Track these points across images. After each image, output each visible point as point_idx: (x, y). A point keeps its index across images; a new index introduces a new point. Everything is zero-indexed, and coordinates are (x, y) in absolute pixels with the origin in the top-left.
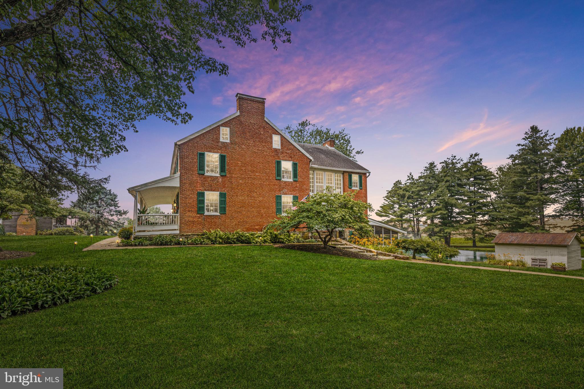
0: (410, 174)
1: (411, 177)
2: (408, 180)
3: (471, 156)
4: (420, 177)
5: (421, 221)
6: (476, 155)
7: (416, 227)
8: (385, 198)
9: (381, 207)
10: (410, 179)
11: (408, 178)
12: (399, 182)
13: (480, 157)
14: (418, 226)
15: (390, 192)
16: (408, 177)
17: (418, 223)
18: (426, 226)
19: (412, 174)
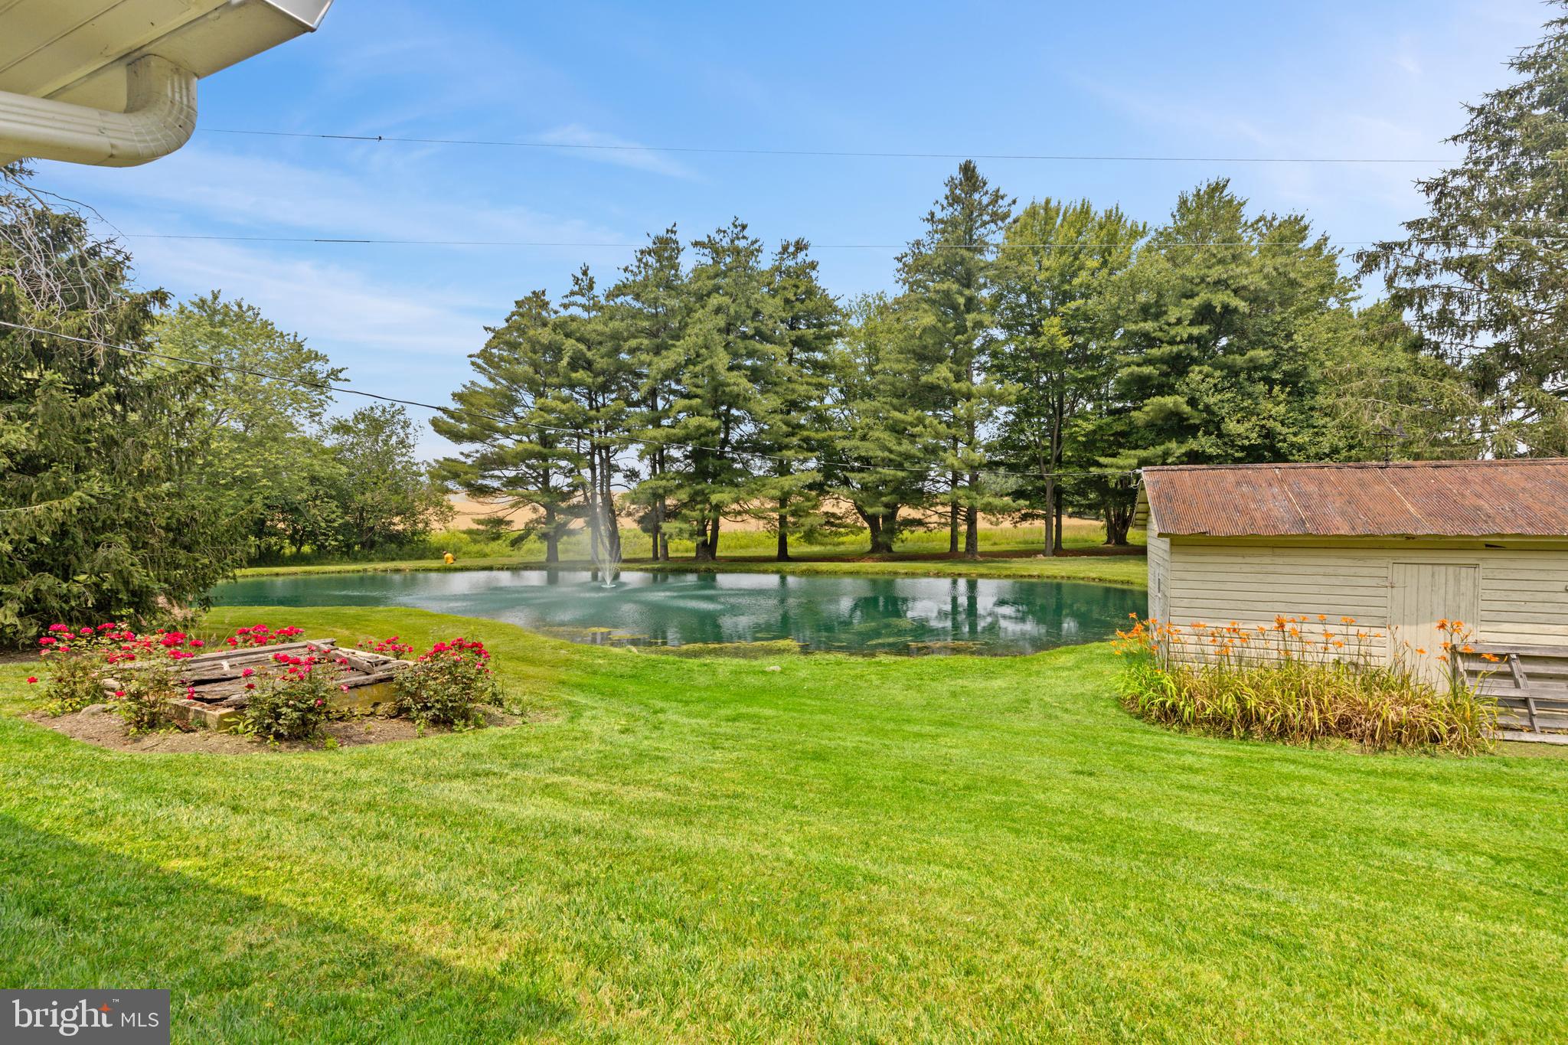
0: (585, 273)
1: (584, 283)
2: (573, 293)
3: (785, 249)
4: (620, 290)
5: (617, 469)
6: (800, 246)
7: (598, 490)
8: (480, 361)
9: (458, 397)
10: (581, 293)
11: (576, 288)
12: (538, 299)
13: (808, 255)
14: (609, 485)
15: (498, 334)
16: (577, 281)
17: (609, 477)
18: (633, 485)
19: (590, 273)
